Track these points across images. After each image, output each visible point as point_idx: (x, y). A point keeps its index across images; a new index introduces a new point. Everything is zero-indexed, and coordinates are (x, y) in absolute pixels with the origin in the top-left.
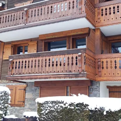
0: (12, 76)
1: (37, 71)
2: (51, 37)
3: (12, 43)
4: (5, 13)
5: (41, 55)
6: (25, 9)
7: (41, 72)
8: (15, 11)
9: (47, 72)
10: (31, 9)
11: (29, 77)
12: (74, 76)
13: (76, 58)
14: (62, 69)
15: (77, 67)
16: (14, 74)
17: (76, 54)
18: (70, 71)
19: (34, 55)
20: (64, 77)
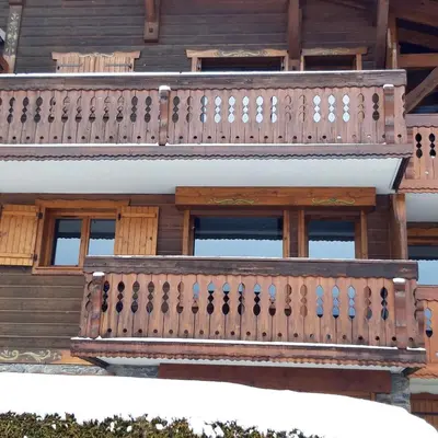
0: (99, 338)
1: (220, 329)
2: (230, 202)
3: (39, 201)
4: (61, 87)
5: (234, 266)
6: (164, 88)
7: (237, 333)
8: (110, 87)
9: (264, 334)
10: (185, 89)
11: (186, 348)
12: (377, 357)
13: (384, 293)
14: (328, 329)
15: (387, 327)
16: (110, 330)
17: (381, 280)
18: (361, 338)
19: (206, 264)
20: (339, 360)
